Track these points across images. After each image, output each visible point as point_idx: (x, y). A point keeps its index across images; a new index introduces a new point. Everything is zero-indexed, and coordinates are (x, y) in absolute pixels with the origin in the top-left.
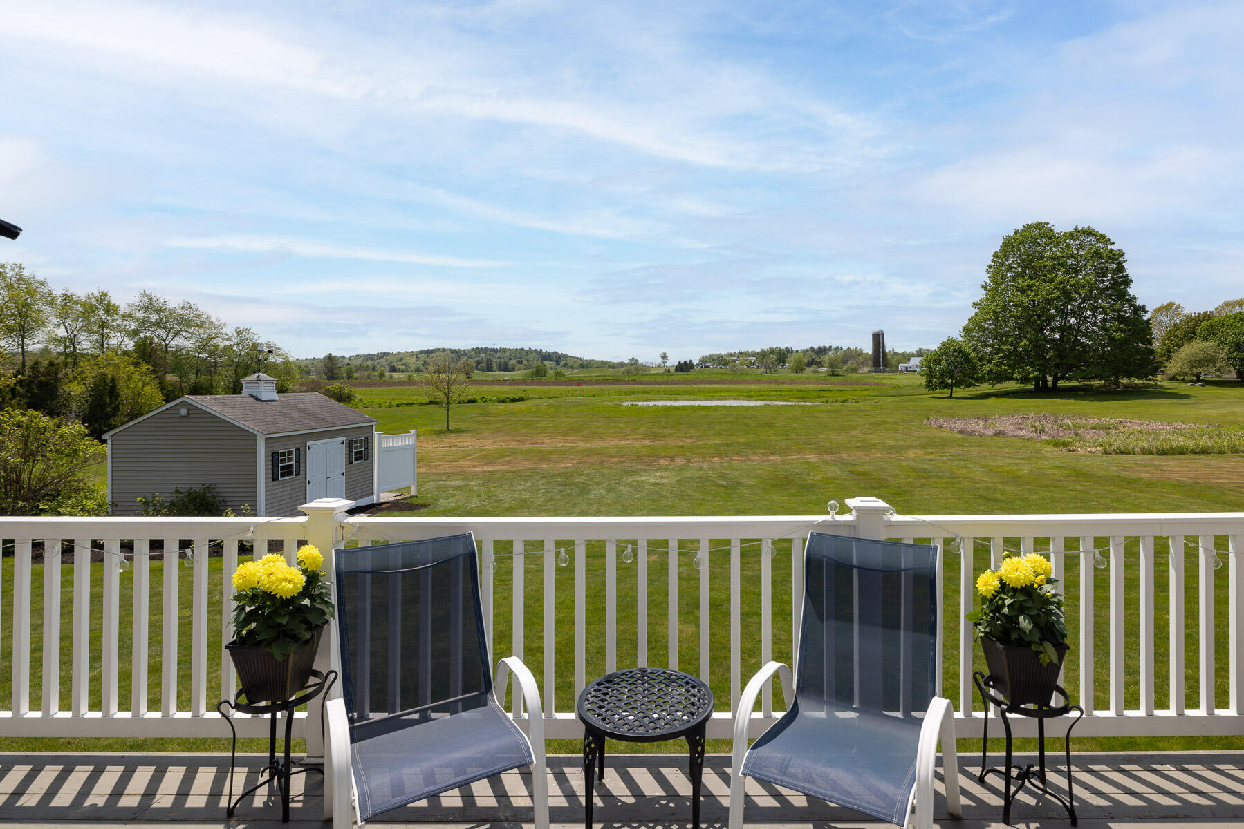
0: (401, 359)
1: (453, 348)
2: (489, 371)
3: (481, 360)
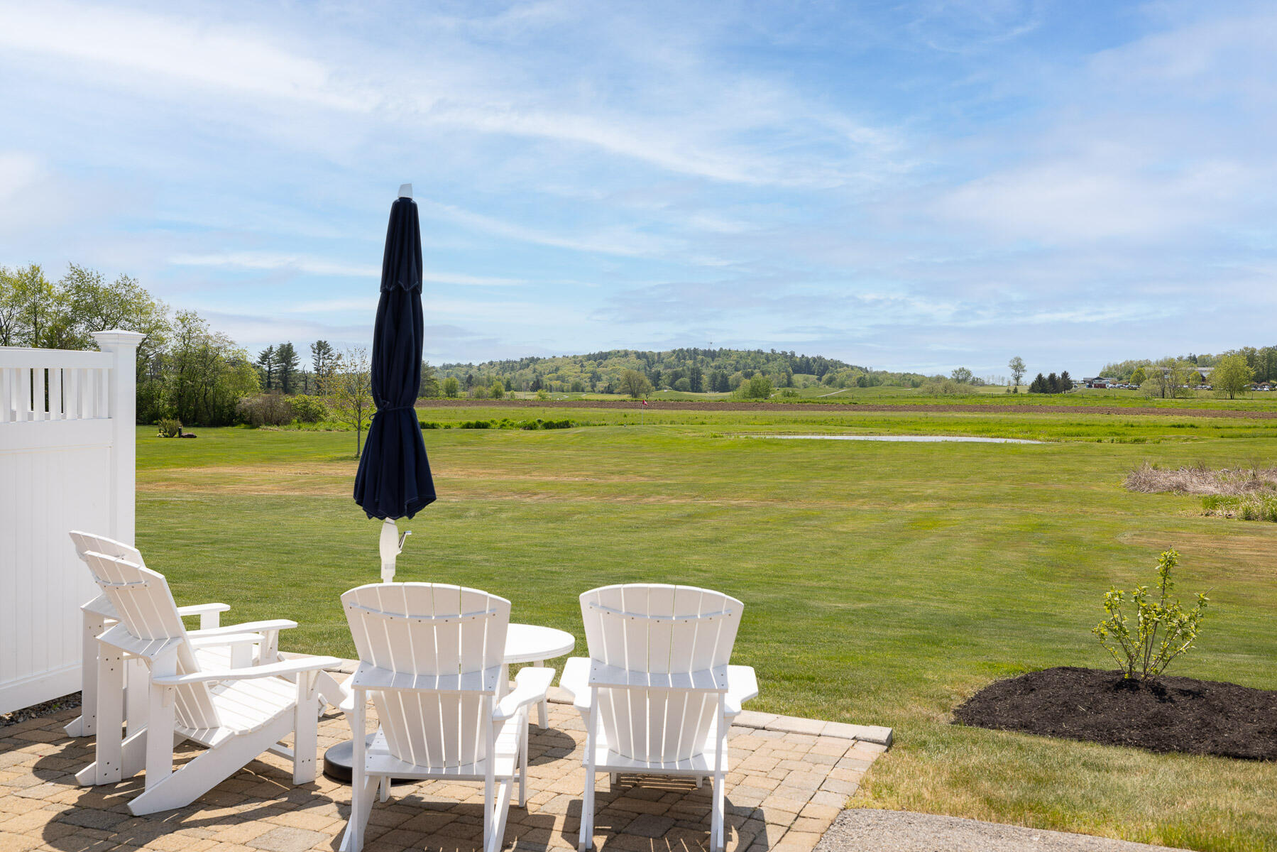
0: (557, 369)
1: (640, 350)
2: (693, 391)
3: (683, 370)
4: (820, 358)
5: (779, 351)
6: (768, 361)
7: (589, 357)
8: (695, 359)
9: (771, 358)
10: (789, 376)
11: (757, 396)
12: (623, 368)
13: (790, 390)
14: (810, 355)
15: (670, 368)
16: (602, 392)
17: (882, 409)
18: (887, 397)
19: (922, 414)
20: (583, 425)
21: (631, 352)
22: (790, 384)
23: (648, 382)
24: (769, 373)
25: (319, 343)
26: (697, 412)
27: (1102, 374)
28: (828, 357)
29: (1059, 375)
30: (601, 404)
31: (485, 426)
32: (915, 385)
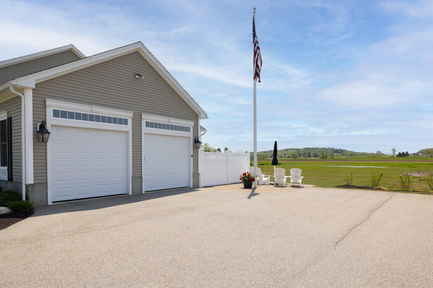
2: (309, 157)
3: (306, 153)
4: (341, 149)
5: (330, 148)
6: (327, 150)
7: (284, 150)
8: (309, 150)
9: (328, 149)
10: (333, 153)
11: (324, 158)
12: (292, 152)
13: (332, 157)
14: (338, 148)
15: (303, 152)
16: (287, 158)
17: (353, 161)
18: (356, 158)
19: (363, 162)
20: (284, 164)
21: (294, 149)
22: (333, 155)
23: (298, 155)
24: (328, 153)
25: (226, 148)
26: (309, 162)
27: (419, 152)
28: (343, 149)
29: (405, 152)
30: (287, 160)
31: (263, 164)
32: (366, 155)
